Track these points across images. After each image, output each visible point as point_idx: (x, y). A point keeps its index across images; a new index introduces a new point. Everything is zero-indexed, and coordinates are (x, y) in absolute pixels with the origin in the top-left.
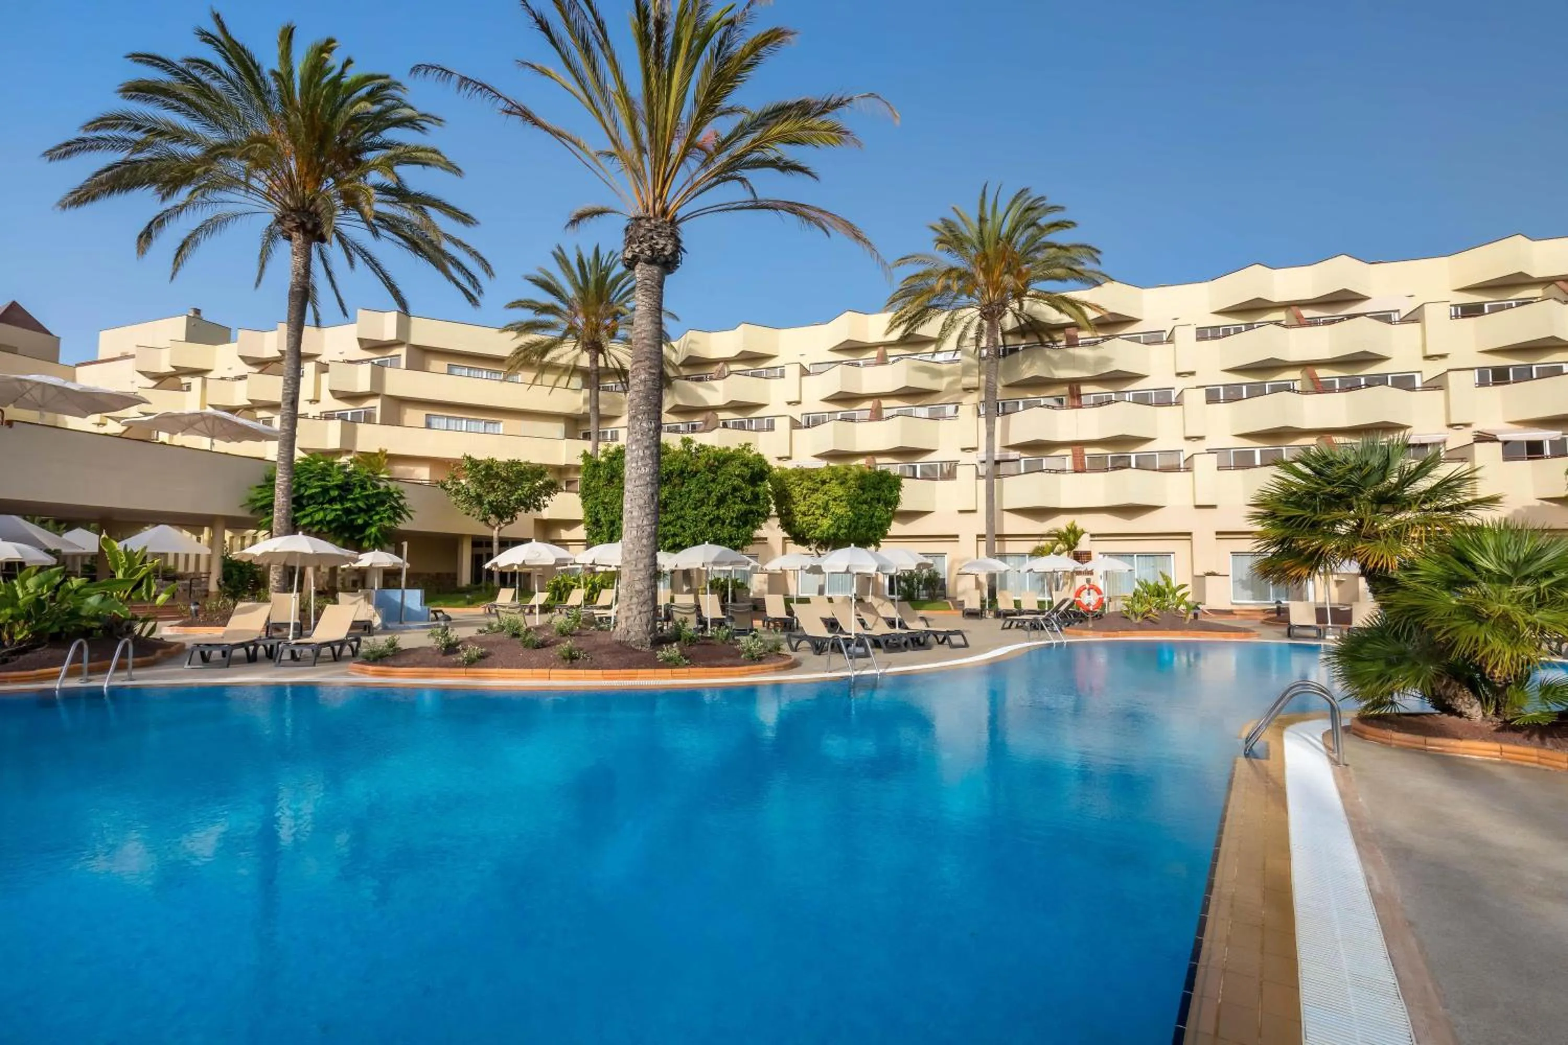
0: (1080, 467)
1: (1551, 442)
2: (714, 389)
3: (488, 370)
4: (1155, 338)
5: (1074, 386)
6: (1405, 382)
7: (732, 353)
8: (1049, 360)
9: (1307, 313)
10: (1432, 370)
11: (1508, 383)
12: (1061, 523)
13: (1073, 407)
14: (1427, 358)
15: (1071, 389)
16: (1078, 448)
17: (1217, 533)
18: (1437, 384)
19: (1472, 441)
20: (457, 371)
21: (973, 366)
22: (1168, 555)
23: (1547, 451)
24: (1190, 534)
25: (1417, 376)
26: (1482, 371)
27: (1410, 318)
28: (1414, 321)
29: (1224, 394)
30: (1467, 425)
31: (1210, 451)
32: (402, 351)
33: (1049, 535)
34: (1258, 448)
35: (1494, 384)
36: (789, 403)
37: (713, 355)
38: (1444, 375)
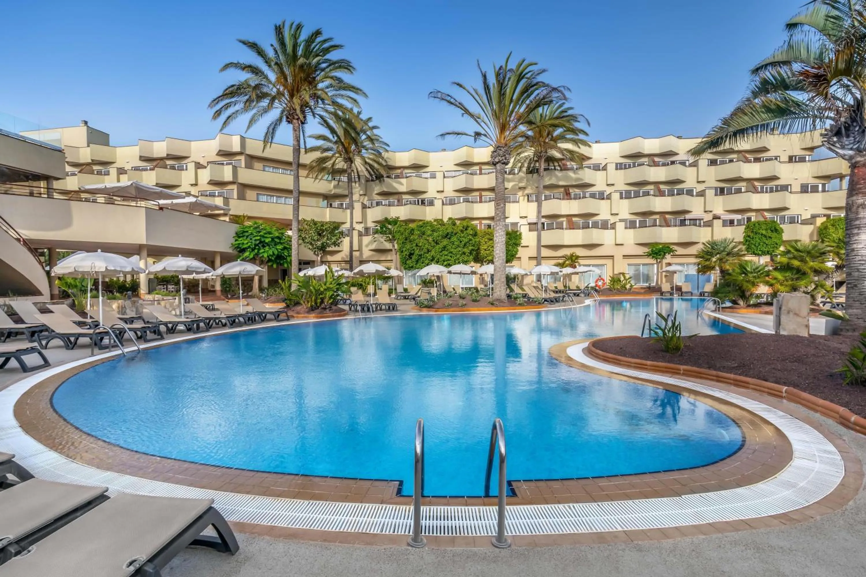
0: (572, 227)
1: (737, 220)
2: (401, 184)
3: (282, 169)
4: (597, 168)
5: (567, 188)
6: (690, 192)
7: (407, 164)
8: (556, 176)
9: (656, 159)
10: (700, 187)
11: (724, 195)
12: (567, 252)
13: (568, 199)
14: (698, 182)
15: (565, 190)
16: (570, 218)
17: (624, 256)
18: (702, 194)
19: (711, 219)
20: (267, 169)
21: (524, 178)
22: (603, 265)
23: (736, 223)
24: (613, 256)
25: (695, 190)
26: (716, 188)
27: (692, 164)
28: (694, 166)
29: (625, 195)
30: (711, 211)
31: (621, 221)
32: (242, 158)
33: (563, 257)
34: (638, 219)
35: (720, 195)
36: (438, 192)
37: (398, 164)
38: (704, 191)
